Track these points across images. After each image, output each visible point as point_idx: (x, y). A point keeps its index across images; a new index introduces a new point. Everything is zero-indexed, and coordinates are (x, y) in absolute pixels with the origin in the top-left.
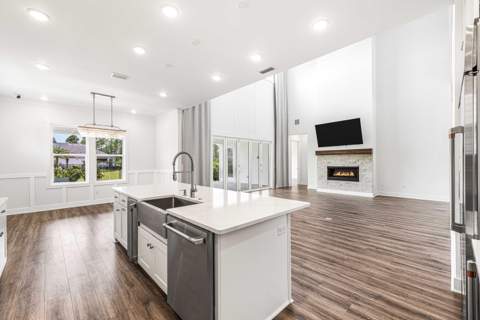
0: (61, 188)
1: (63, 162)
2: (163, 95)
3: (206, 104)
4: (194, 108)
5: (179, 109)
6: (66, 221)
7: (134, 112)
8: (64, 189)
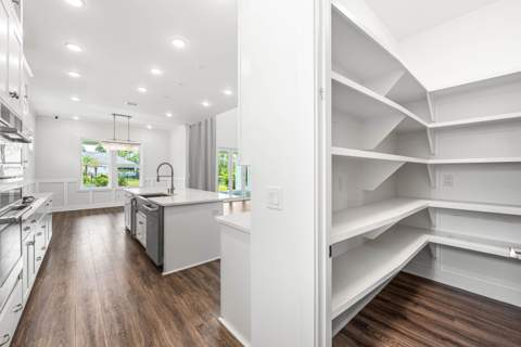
0: (88, 191)
1: (93, 171)
2: (169, 115)
3: (212, 120)
4: (200, 124)
5: (187, 125)
6: (92, 217)
7: (149, 127)
8: (91, 193)
